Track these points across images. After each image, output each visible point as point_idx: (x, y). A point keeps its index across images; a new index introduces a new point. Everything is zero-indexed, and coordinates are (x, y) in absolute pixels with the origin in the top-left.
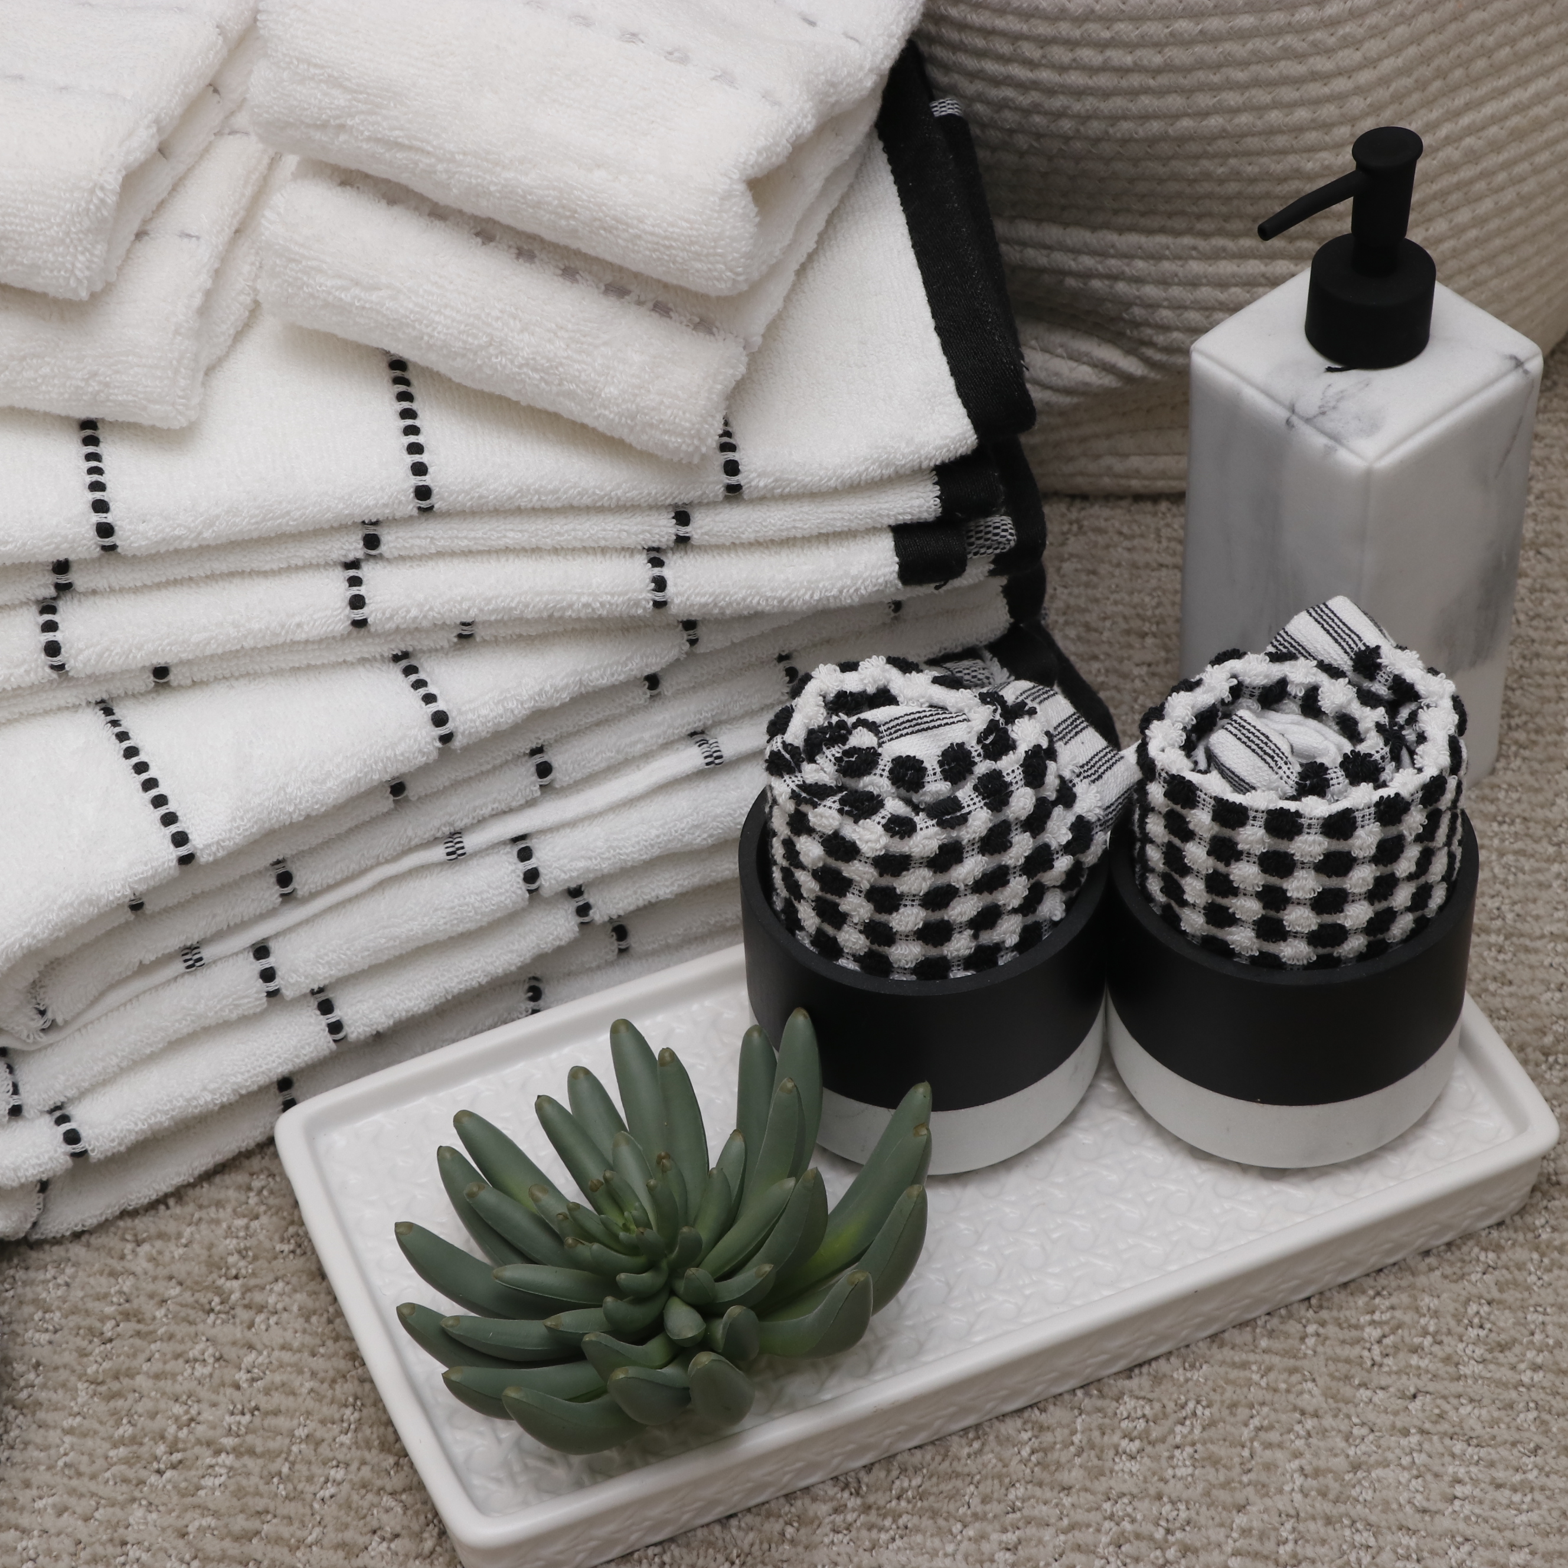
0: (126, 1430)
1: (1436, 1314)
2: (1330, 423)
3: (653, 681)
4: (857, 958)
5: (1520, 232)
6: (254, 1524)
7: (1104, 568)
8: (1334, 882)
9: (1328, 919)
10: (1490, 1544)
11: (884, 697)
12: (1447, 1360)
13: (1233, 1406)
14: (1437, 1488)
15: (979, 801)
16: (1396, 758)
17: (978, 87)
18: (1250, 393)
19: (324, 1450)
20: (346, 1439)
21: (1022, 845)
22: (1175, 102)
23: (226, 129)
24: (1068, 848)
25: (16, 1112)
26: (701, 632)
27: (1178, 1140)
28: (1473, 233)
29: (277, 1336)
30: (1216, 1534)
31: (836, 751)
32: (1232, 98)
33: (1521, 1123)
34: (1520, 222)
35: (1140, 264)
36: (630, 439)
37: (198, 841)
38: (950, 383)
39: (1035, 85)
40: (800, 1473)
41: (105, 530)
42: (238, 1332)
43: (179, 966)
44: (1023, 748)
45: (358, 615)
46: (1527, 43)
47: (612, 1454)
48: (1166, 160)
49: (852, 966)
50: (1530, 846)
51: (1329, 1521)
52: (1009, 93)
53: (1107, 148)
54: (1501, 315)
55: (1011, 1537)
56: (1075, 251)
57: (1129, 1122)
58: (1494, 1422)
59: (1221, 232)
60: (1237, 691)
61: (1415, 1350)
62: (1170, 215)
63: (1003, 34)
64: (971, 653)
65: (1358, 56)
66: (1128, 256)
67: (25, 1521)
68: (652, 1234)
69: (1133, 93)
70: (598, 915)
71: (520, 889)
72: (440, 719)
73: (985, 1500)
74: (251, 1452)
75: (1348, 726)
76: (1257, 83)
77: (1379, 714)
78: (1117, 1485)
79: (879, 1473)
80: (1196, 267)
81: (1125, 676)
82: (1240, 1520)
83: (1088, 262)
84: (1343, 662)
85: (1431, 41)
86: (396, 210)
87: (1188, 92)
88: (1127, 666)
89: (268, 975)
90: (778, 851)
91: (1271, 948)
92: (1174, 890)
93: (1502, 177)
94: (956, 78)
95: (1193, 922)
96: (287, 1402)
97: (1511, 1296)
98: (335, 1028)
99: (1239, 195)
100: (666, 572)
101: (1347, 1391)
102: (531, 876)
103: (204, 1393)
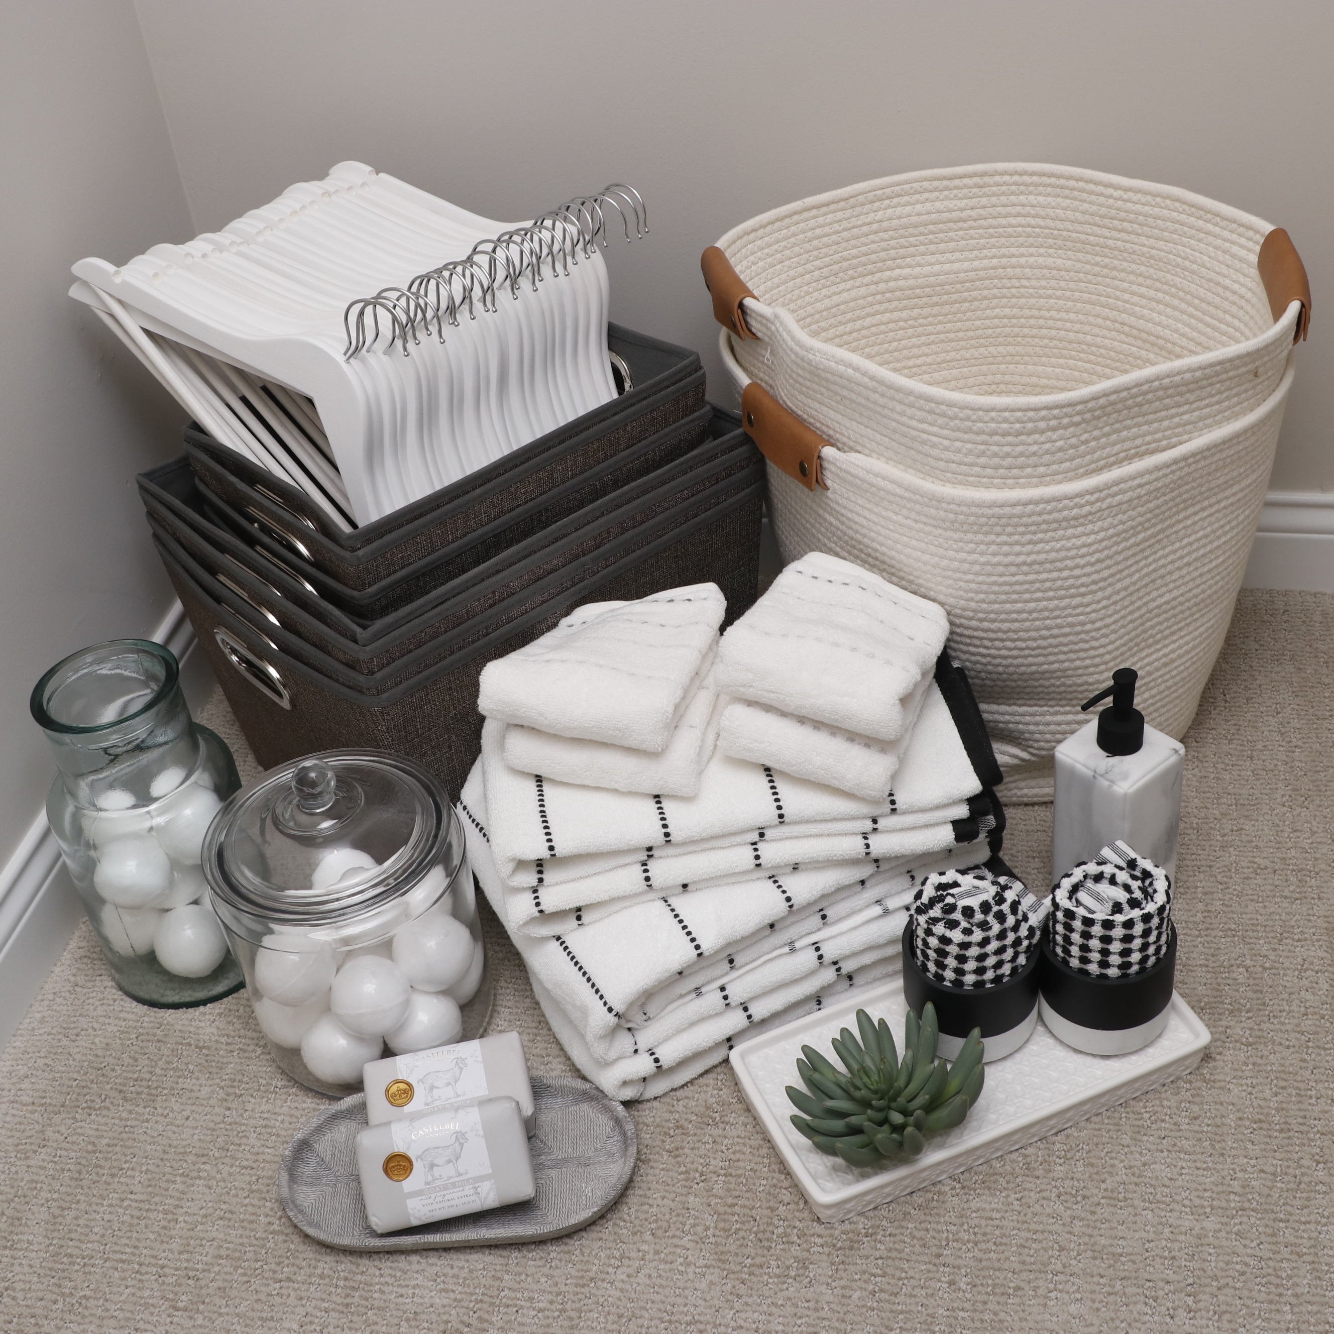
0: (683, 1169)
1: (1169, 1108)
2: (1109, 776)
3: (863, 882)
4: (951, 982)
5: (1167, 699)
6: (735, 1201)
7: (1016, 833)
8: (1127, 946)
9: (1125, 959)
10: (1197, 1190)
11: (956, 884)
12: (1175, 1124)
13: (1097, 1144)
14: (1175, 1170)
15: (995, 921)
16: (1146, 899)
17: (967, 656)
18: (1079, 767)
19: (758, 1173)
20: (766, 1169)
21: (1011, 937)
22: (1041, 659)
23: (701, 687)
24: (1027, 938)
25: (636, 1051)
26: (881, 863)
27: (1069, 1046)
28: (1150, 701)
29: (734, 1133)
30: (1095, 1191)
31: (941, 905)
32: (1062, 657)
33: (1197, 1036)
34: (1167, 696)
35: (1028, 718)
36: (857, 793)
37: (704, 948)
38: (972, 768)
39: (989, 655)
40: (921, 1183)
41: (667, 835)
42: (720, 1132)
43: (694, 995)
44: (1009, 901)
45: (758, 862)
46: (1167, 632)
47: (868, 1170)
48: (1037, 680)
49: (948, 984)
50: (1189, 932)
51: (1136, 1184)
52: (979, 658)
53: (1015, 677)
54: (1161, 730)
55: (1019, 1196)
56: (1003, 714)
57: (1051, 1041)
58: (1194, 1146)
59: (1058, 705)
60: (1085, 877)
61: (1163, 1121)
62: (1039, 699)
63: (977, 638)
64: (977, 867)
65: (1107, 640)
66: (1023, 715)
67: (651, 1202)
68: (883, 1087)
69: (1026, 657)
70: (844, 971)
71: (816, 962)
72: (788, 899)
73: (1008, 1182)
74: (731, 1175)
75: (1127, 888)
76: (1071, 651)
77: (1139, 883)
78: (1056, 1175)
79: (967, 1175)
80: (1048, 718)
81: (1029, 874)
82: (1103, 1186)
83: (1007, 718)
84: (1124, 865)
85: (1133, 634)
86: (769, 715)
87: (1045, 656)
88: (1029, 870)
89: (726, 998)
90: (919, 943)
91: (1104, 971)
92: (1067, 952)
93: (1160, 680)
94: (959, 653)
95: (1075, 963)
96: (741, 1157)
97: (1197, 1099)
98: (749, 1017)
99: (1065, 692)
100: (869, 841)
101: (1139, 1137)
102: (820, 957)
103: (710, 1154)
